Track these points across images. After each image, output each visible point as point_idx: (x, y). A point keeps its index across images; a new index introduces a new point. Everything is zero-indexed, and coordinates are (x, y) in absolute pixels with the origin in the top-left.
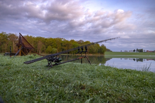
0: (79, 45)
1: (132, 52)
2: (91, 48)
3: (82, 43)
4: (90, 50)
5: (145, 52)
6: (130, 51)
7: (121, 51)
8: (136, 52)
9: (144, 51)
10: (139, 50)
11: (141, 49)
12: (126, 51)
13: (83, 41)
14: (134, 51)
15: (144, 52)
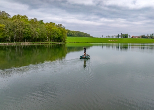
1: (116, 38)
5: (130, 38)
6: (113, 37)
7: (103, 36)
8: (120, 38)
9: (130, 36)
11: (126, 34)
12: (109, 37)
14: (118, 36)
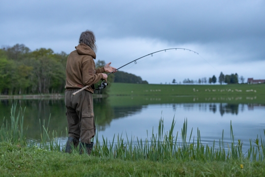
0: (11, 62)
1: (208, 83)
2: (54, 74)
3: (25, 56)
4: (53, 79)
5: (243, 84)
6: (200, 81)
7: (174, 81)
8: (217, 83)
9: (242, 79)
10: (227, 76)
11: (232, 75)
12: (189, 82)
13: (27, 49)
14: (213, 79)
15: (240, 82)
